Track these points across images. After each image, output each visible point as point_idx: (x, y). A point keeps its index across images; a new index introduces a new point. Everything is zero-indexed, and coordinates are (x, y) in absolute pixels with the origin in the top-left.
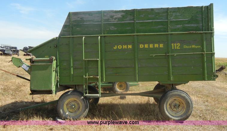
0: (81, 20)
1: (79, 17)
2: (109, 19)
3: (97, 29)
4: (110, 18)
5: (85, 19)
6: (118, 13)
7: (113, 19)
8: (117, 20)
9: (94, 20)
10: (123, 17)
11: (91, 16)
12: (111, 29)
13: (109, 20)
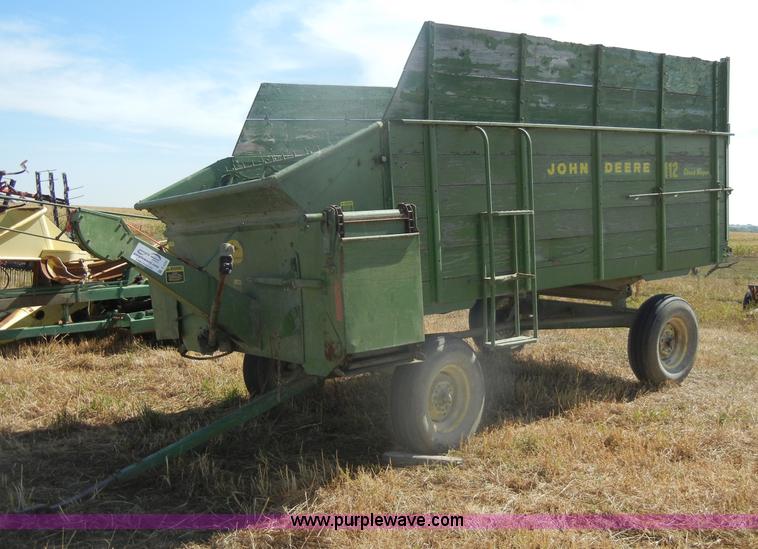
0: (460, 58)
1: (456, 49)
2: (538, 67)
3: (504, 102)
4: (542, 67)
5: (474, 60)
6: (563, 52)
7: (548, 69)
8: (556, 75)
9: (498, 65)
10: (573, 66)
11: (492, 52)
12: (541, 105)
13: (539, 74)
